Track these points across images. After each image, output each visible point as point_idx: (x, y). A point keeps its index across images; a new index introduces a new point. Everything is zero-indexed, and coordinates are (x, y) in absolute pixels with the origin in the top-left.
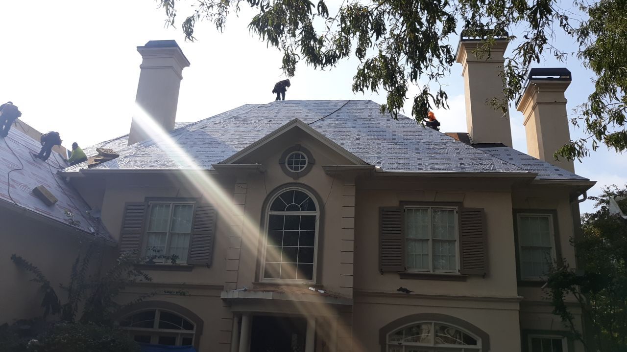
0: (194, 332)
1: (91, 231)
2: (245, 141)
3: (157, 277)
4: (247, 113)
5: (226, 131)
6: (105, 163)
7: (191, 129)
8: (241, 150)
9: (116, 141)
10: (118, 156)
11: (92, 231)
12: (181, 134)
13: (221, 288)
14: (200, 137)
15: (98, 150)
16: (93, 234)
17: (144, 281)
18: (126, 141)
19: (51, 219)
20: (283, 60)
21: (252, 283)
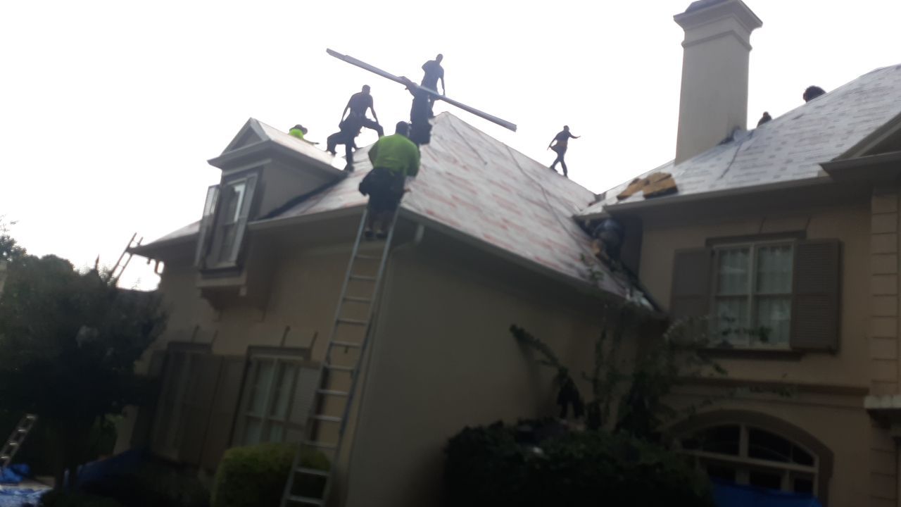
0: (814, 470)
3: (737, 370)
13: (863, 392)
17: (717, 375)
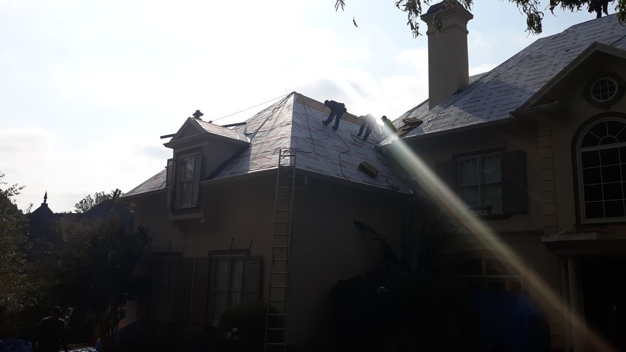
1: (410, 193)
2: (542, 80)
4: (540, 49)
5: (520, 74)
6: (412, 131)
7: (486, 80)
8: (539, 89)
9: (419, 109)
10: (422, 122)
11: (412, 193)
12: (476, 88)
13: (540, 233)
14: (495, 86)
15: (404, 121)
16: (413, 195)
18: (427, 106)
19: (377, 188)
20: (527, 21)
21: (574, 225)
